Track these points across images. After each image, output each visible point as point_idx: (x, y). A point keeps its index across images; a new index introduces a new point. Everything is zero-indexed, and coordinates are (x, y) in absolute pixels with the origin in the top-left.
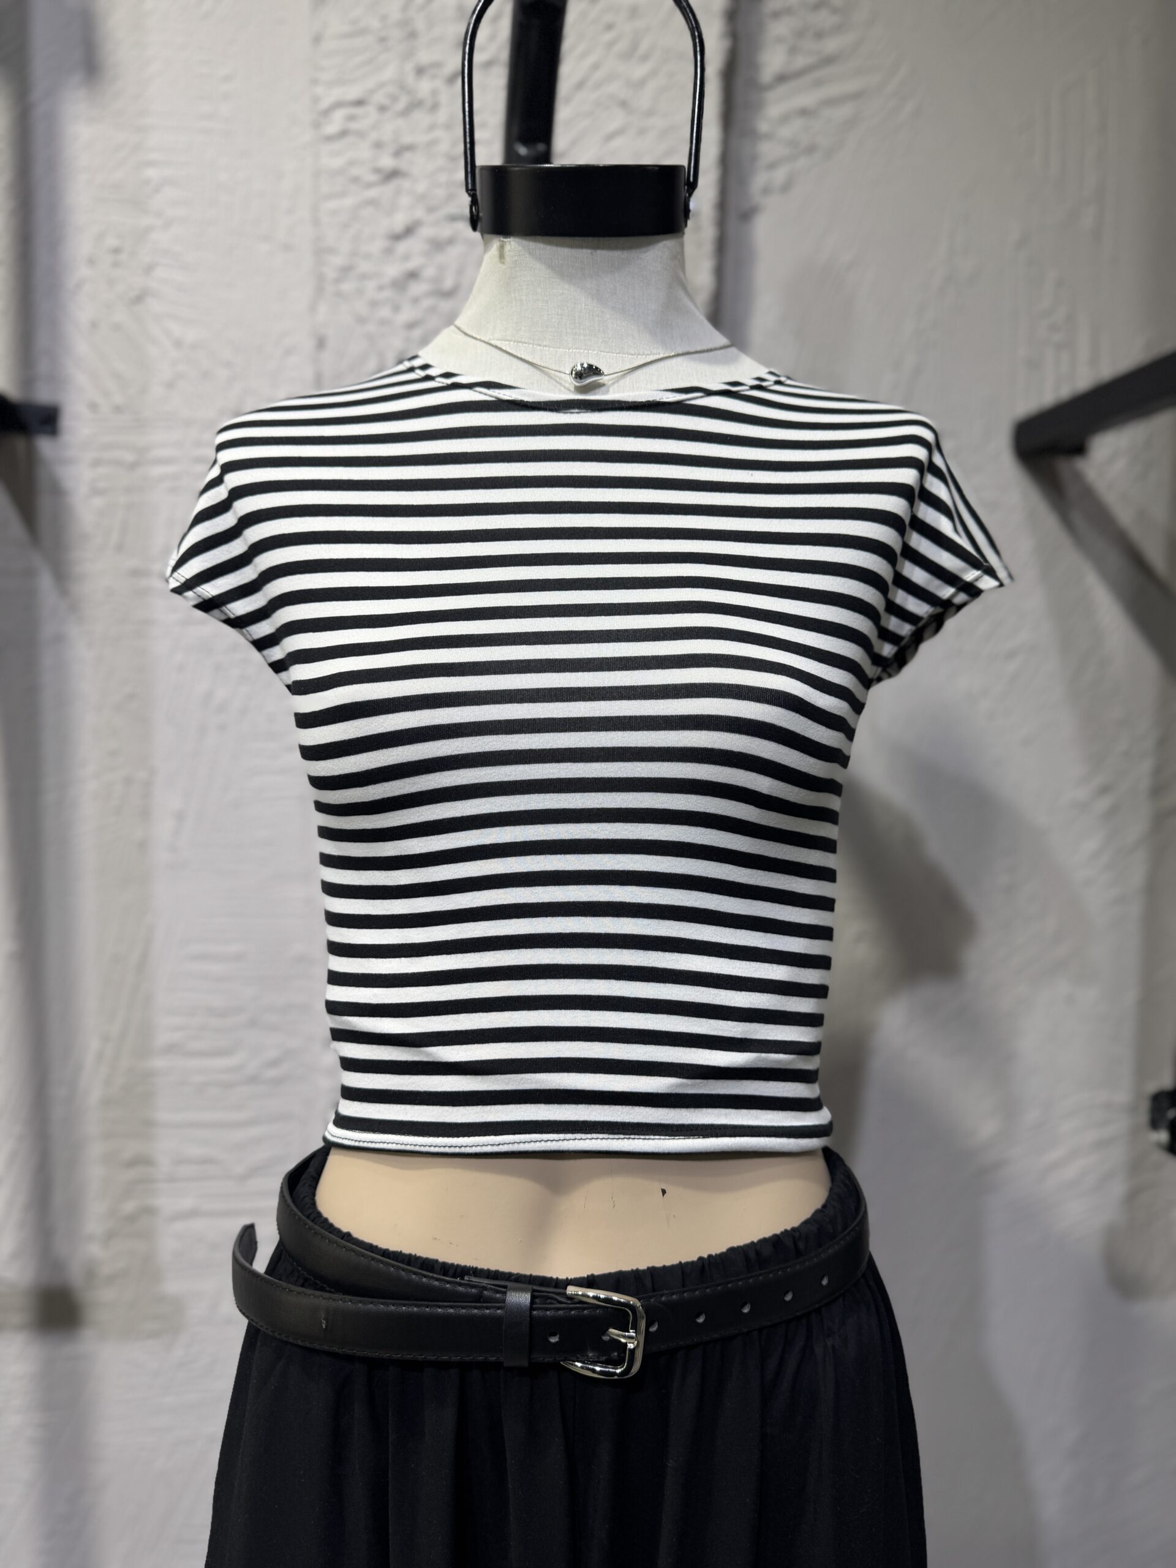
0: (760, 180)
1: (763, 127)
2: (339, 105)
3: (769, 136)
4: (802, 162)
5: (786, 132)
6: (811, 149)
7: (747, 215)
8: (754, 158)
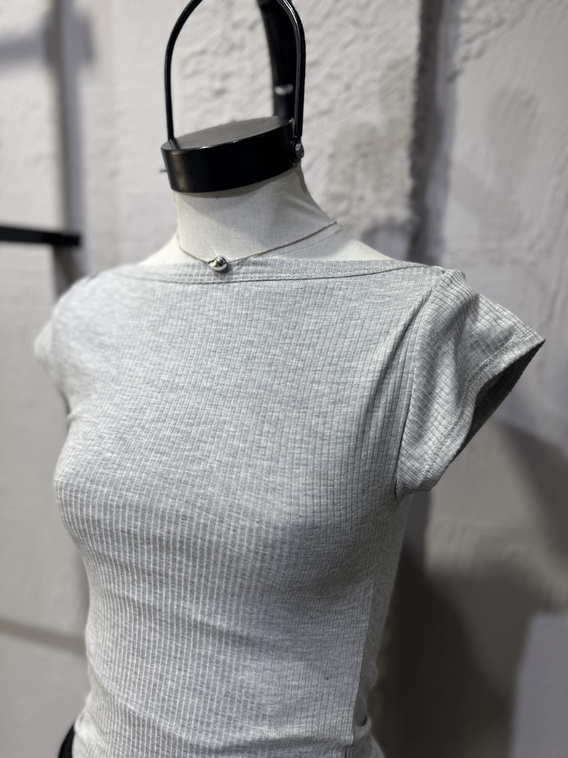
0: (461, 51)
1: (464, 14)
2: (193, 55)
3: (468, 20)
4: (493, 34)
5: (480, 15)
6: (500, 23)
7: (452, 78)
8: (457, 37)
